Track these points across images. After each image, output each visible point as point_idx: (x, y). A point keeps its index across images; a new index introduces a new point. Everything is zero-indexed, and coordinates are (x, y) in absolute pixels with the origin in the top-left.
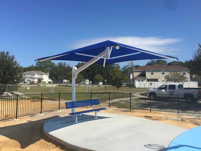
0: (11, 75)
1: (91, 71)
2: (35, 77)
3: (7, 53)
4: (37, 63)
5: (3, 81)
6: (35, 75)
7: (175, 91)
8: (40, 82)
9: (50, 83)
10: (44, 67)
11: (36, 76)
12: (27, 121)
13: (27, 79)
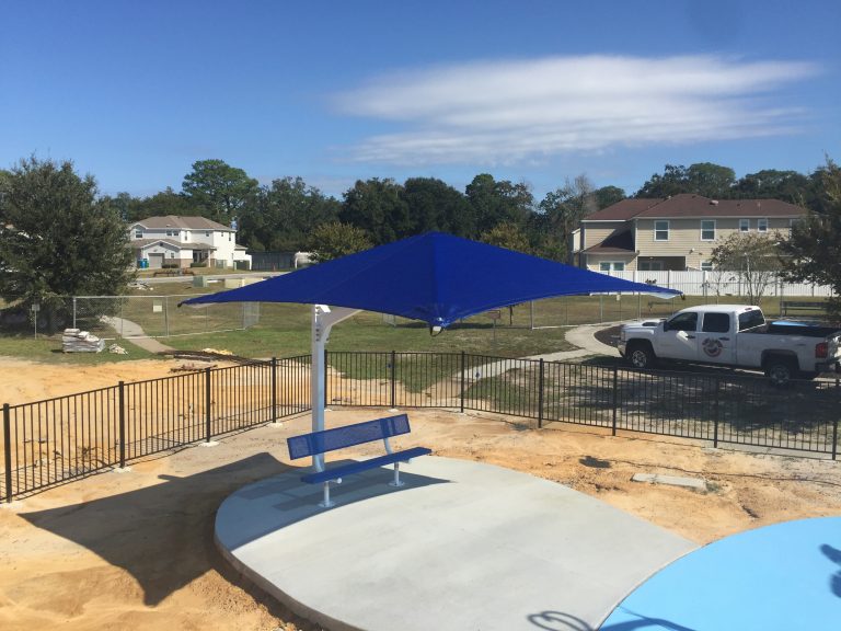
0: (88, 259)
1: (408, 217)
2: (183, 241)
3: (67, 168)
4: (187, 181)
5: (58, 280)
6: (182, 234)
7: (728, 339)
8: (201, 260)
9: (241, 266)
10: (214, 198)
11: (186, 238)
12: (161, 477)
13: (151, 251)
